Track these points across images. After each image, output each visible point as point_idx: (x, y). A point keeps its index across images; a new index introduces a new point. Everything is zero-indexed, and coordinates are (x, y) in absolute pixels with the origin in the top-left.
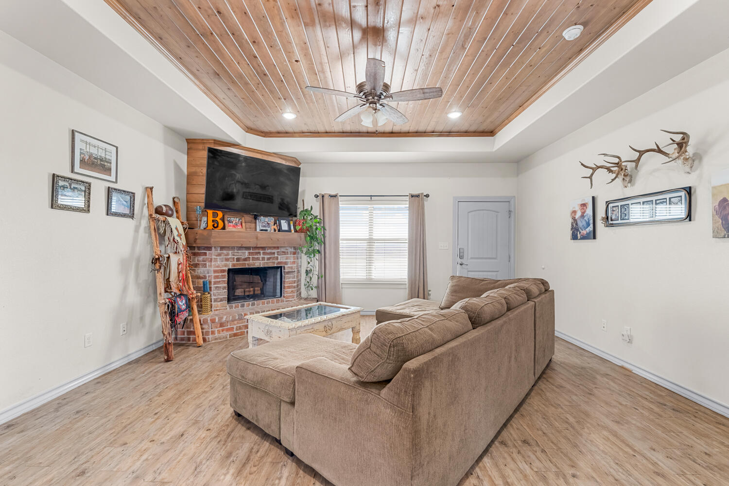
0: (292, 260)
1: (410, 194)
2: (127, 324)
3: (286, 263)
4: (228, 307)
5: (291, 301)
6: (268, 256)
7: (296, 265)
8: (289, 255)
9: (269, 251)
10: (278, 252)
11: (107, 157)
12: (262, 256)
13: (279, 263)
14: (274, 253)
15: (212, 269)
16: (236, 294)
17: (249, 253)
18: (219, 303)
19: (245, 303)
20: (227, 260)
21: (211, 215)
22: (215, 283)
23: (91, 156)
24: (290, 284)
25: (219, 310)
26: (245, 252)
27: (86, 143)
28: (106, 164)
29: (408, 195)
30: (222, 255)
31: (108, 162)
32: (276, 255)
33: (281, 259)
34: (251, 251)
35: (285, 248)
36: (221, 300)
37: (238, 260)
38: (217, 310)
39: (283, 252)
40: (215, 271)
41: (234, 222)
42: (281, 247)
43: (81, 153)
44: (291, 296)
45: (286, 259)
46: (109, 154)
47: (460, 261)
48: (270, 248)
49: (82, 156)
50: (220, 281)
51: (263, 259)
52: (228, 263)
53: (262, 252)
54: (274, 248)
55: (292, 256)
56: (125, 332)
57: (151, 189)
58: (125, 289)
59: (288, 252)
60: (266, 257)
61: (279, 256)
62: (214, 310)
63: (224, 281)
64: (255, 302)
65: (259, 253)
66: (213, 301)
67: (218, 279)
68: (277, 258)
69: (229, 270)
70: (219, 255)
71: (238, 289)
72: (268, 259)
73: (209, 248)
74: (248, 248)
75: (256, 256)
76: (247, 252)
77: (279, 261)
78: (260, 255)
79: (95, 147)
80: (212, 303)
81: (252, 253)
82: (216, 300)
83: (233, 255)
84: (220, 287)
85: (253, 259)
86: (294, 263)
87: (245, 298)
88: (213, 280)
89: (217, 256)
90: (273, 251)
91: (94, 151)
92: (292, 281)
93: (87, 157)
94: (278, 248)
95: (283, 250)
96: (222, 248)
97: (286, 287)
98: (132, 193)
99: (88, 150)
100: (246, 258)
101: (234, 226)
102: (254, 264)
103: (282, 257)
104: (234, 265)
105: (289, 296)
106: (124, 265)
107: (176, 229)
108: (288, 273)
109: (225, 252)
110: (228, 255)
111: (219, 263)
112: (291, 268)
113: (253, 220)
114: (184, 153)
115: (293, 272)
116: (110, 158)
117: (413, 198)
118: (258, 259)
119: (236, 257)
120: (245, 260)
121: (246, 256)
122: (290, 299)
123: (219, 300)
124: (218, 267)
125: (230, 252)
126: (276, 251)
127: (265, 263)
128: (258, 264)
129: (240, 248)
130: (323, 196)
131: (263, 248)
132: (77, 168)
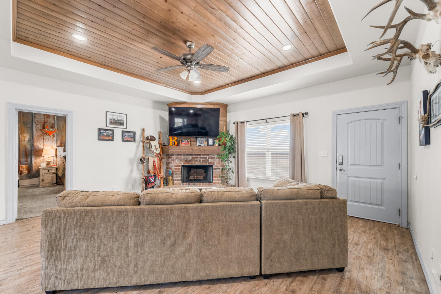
0: (218, 162)
1: (291, 114)
2: (132, 185)
3: (214, 163)
4: (181, 184)
5: (217, 185)
6: (203, 159)
7: (220, 165)
8: (216, 159)
9: (203, 156)
10: (208, 157)
11: (122, 119)
12: (199, 159)
13: (209, 163)
14: (206, 158)
15: (174, 165)
16: (190, 178)
17: (192, 157)
18: (177, 182)
19: (190, 183)
20: (181, 160)
21: (171, 139)
22: (175, 172)
23: (114, 120)
24: (216, 175)
25: (177, 185)
26: (190, 157)
27: (112, 115)
28: (121, 122)
29: (290, 115)
30: (179, 158)
31: (122, 121)
32: (207, 159)
33: (211, 161)
34: (193, 156)
35: (213, 155)
36: (178, 180)
37: (186, 161)
38: (176, 185)
39: (212, 157)
40: (175, 166)
41: (185, 142)
42: (210, 154)
43: (110, 119)
44: (217, 182)
45: (214, 161)
46: (123, 118)
47: (339, 167)
48: (204, 155)
49: (111, 120)
50: (177, 171)
51: (200, 161)
52: (181, 162)
53: (199, 157)
54: (206, 155)
55: (218, 159)
56: (131, 188)
57: (144, 129)
58: (132, 171)
59: (215, 157)
60: (202, 159)
61: (209, 160)
62: (175, 185)
63: (179, 171)
64: (196, 183)
65: (198, 157)
66: (174, 180)
67: (177, 169)
68: (208, 161)
69: (182, 166)
70: (177, 158)
71: (191, 176)
72: (203, 161)
73: (173, 155)
74: (191, 155)
75: (196, 159)
76: (191, 157)
77: (209, 162)
78: (198, 158)
79: (116, 116)
80: (174, 181)
81: (194, 157)
82: (175, 180)
83: (184, 158)
84: (177, 174)
85: (195, 161)
86: (219, 163)
87: (191, 181)
88: (174, 170)
89: (176, 158)
90: (206, 156)
91: (116, 118)
92: (218, 174)
93: (112, 121)
94: (209, 155)
95: (211, 156)
96: (178, 155)
97: (214, 177)
98: (134, 132)
99: (113, 118)
100: (191, 160)
101: (185, 144)
102: (195, 163)
103: (212, 160)
104: (184, 163)
105: (216, 182)
106: (131, 161)
107: (155, 146)
108: (215, 169)
109: (180, 157)
110: (181, 158)
111: (177, 162)
112: (217, 166)
113: (195, 140)
114: (166, 111)
115: (218, 169)
116: (123, 119)
117: (295, 117)
118: (197, 161)
119: (185, 159)
120: (190, 161)
121: (191, 159)
122: (217, 184)
123: (177, 180)
124: (176, 164)
125: (182, 157)
126: (207, 156)
127: (201, 163)
128: (197, 163)
129: (187, 155)
130: (237, 123)
131: (200, 155)
132: (108, 125)
